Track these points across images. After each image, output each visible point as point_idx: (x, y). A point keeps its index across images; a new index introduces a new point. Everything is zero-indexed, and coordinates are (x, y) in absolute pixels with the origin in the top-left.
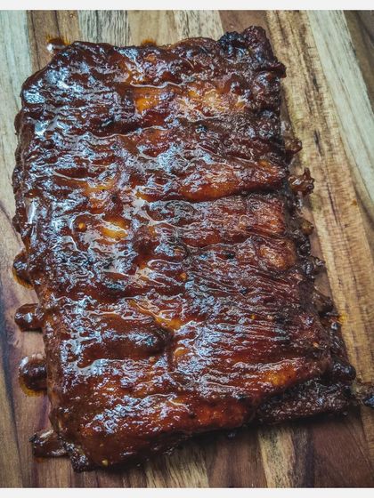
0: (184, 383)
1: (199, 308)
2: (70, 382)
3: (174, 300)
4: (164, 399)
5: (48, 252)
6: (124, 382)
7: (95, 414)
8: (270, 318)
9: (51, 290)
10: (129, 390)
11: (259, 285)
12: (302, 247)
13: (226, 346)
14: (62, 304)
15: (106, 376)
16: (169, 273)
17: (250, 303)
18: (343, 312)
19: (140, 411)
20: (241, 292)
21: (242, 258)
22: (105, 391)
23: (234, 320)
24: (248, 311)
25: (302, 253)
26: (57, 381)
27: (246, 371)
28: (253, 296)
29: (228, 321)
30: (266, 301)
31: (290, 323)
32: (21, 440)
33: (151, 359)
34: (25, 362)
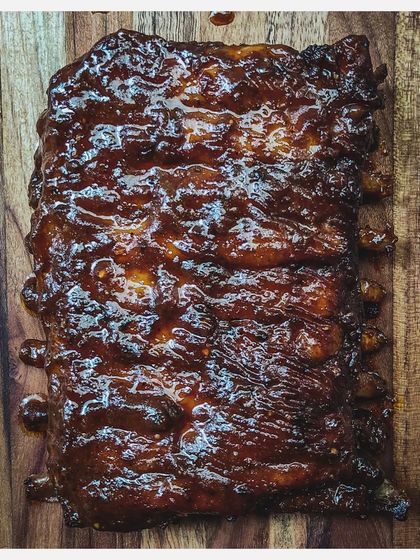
0: (186, 467)
1: (215, 391)
2: (71, 443)
3: (192, 378)
4: (163, 479)
5: (61, 295)
6: (126, 453)
7: (92, 479)
8: (288, 416)
9: (60, 339)
10: (129, 463)
11: (286, 378)
12: (352, 334)
13: (234, 438)
14: (72, 359)
15: (108, 444)
16: (190, 347)
17: (270, 398)
18: (401, 398)
19: (137, 486)
20: (264, 382)
21: (274, 344)
22: (105, 459)
23: (249, 413)
24: (266, 407)
25: (350, 340)
26: (57, 437)
27: (251, 467)
28: (276, 390)
29: (242, 414)
30: (288, 397)
31: (309, 425)
32: (15, 479)
33: (157, 436)
34: (26, 401)
